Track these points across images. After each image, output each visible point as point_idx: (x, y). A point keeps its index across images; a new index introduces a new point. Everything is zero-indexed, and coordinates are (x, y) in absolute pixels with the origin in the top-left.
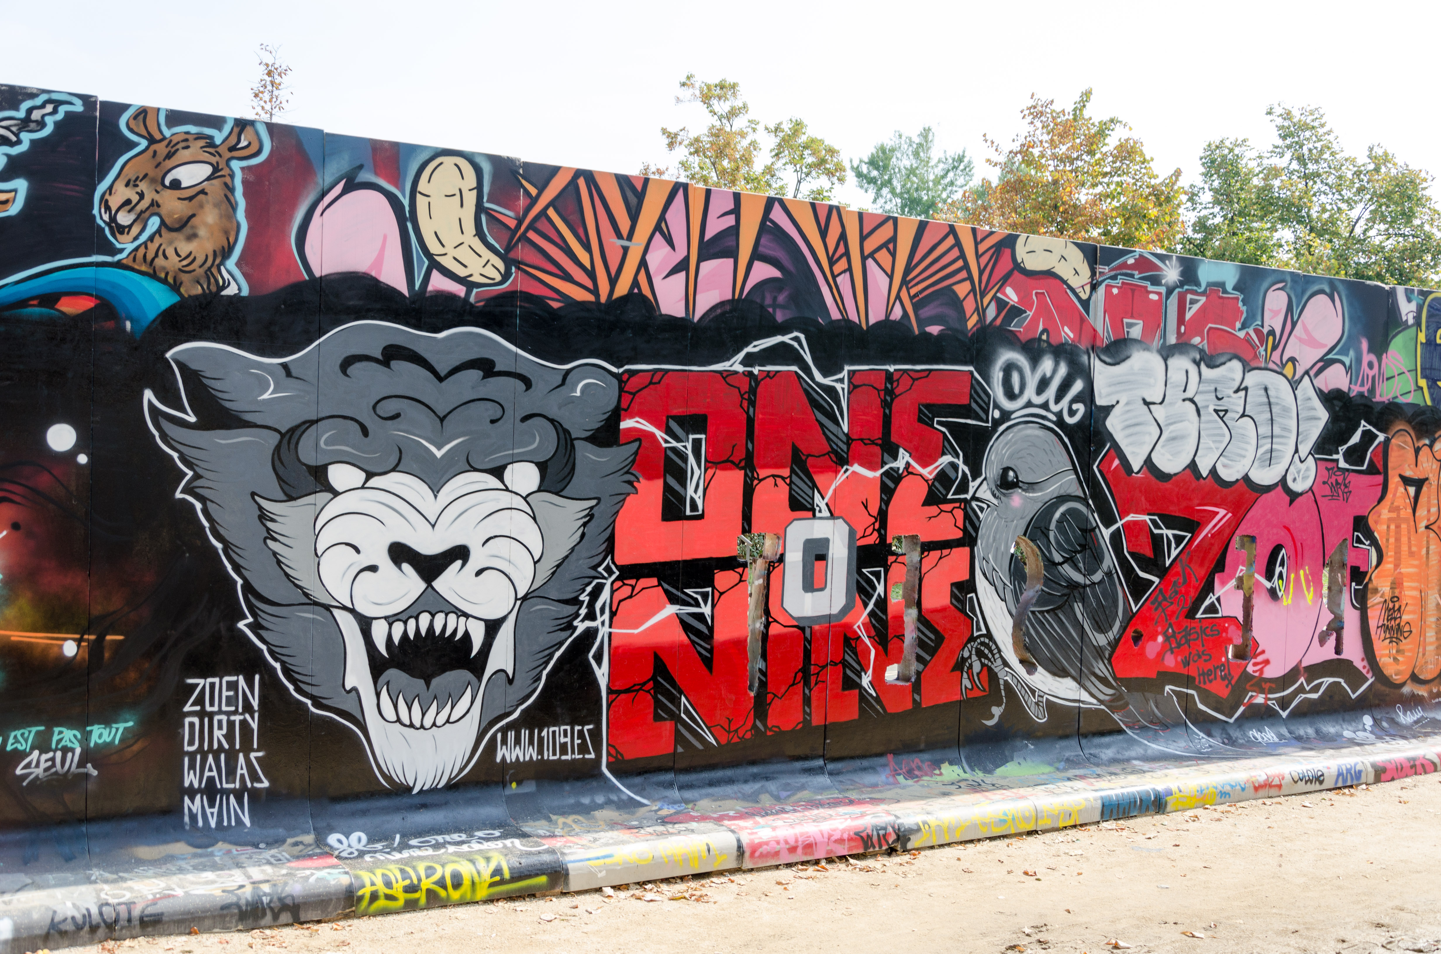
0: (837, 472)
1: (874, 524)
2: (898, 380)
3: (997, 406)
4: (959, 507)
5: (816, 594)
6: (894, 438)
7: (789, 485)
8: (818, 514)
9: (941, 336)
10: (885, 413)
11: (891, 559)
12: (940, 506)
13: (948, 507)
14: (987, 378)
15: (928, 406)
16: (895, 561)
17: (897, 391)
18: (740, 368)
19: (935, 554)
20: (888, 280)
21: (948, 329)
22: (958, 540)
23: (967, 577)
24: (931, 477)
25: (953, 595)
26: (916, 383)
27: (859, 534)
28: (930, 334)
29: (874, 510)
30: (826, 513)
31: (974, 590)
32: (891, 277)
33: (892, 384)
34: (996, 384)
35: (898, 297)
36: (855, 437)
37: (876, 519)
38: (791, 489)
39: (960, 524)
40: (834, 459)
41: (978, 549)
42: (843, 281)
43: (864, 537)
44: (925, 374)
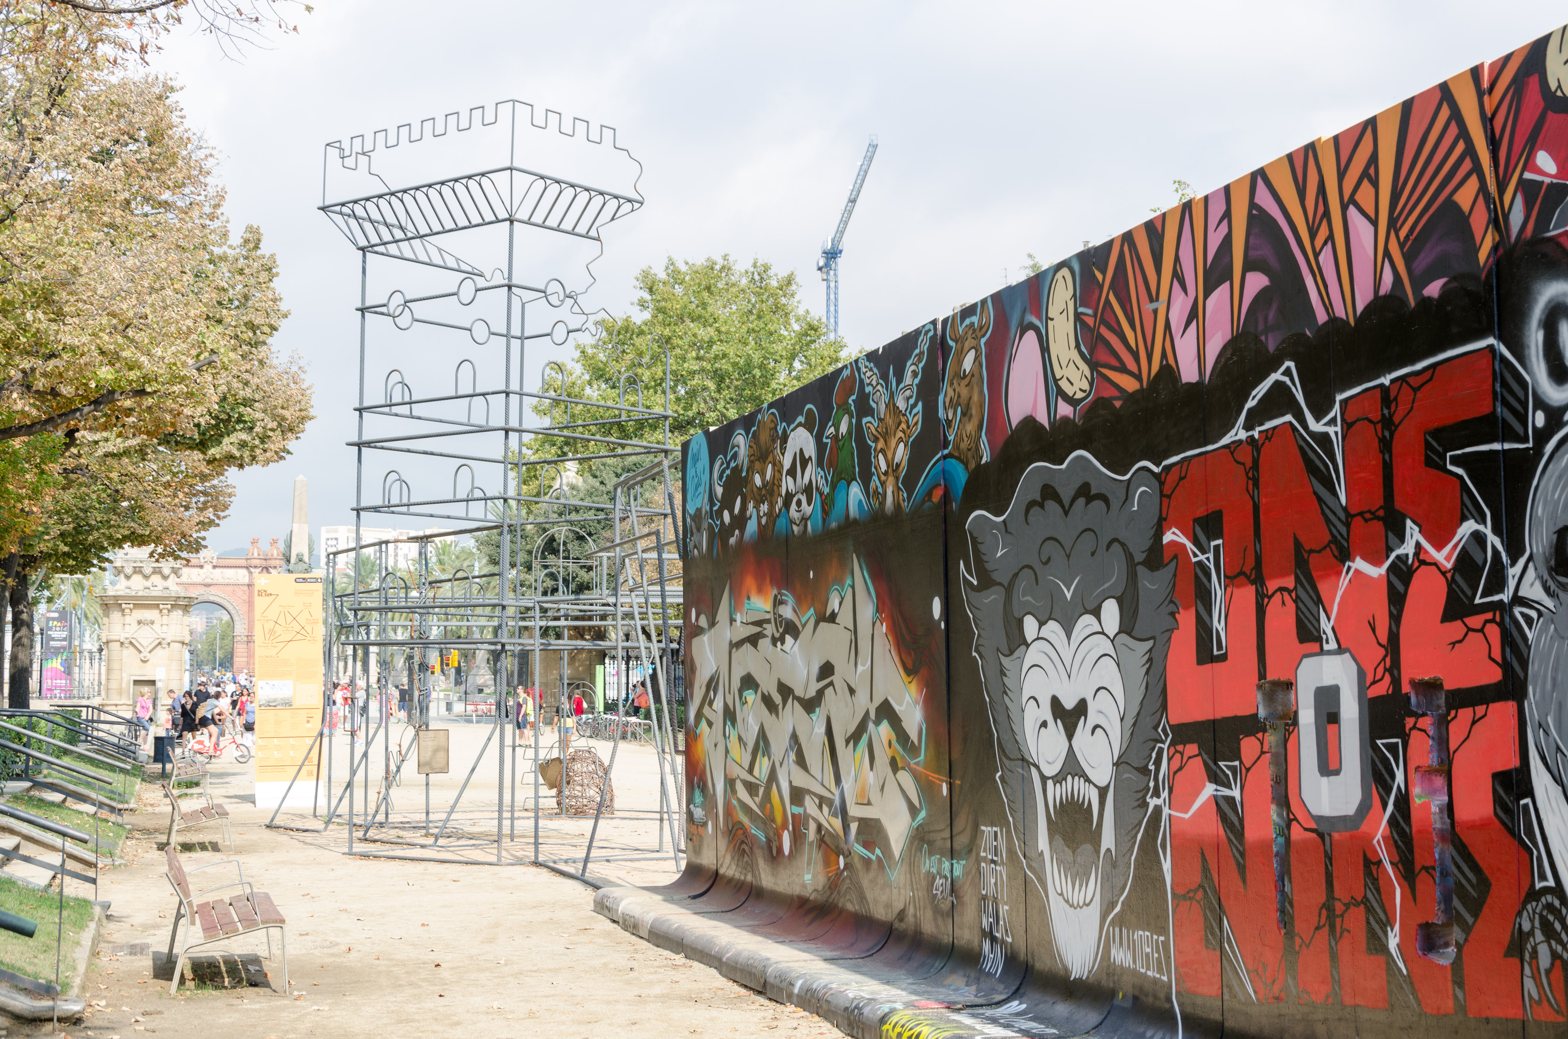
0: (1339, 574)
1: (1384, 659)
2: (1396, 398)
3: (1540, 404)
4: (1492, 621)
5: (1332, 778)
6: (1399, 504)
7: (1295, 601)
8: (1326, 647)
9: (1445, 293)
10: (1384, 459)
11: (1410, 722)
12: (1466, 620)
13: (1475, 621)
14: (1519, 350)
15: (1437, 433)
16: (1414, 727)
17: (1396, 419)
18: (1243, 435)
19: (1465, 714)
20: (1371, 229)
21: (1454, 279)
22: (1497, 685)
23: (1518, 764)
24: (1449, 565)
25: (1498, 800)
26: (1419, 395)
27: (1369, 679)
28: (1429, 298)
29: (1383, 634)
30: (1333, 645)
31: (1530, 793)
32: (1374, 223)
33: (1389, 408)
34: (1534, 359)
35: (1387, 254)
36: (1353, 512)
37: (1386, 650)
38: (1298, 608)
39: (1497, 654)
40: (1336, 553)
41: (1530, 704)
42: (1326, 257)
43: (1374, 682)
44: (1427, 375)
